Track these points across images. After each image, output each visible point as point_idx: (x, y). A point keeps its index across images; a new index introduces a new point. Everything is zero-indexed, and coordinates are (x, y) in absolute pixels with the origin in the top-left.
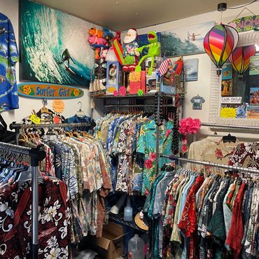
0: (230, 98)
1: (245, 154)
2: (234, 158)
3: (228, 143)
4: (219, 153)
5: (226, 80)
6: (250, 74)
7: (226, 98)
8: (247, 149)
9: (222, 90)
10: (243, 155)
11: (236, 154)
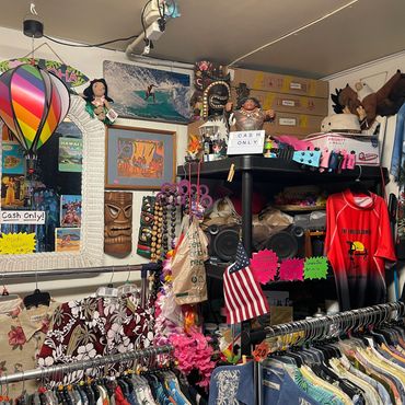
0: (22, 213)
1: (72, 322)
2: (53, 337)
3: (33, 309)
4: (17, 336)
5: (10, 176)
6: (60, 170)
7: (12, 212)
8: (75, 312)
9: (4, 196)
10: (68, 327)
11: (55, 328)
